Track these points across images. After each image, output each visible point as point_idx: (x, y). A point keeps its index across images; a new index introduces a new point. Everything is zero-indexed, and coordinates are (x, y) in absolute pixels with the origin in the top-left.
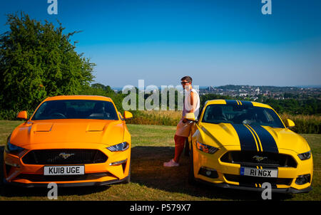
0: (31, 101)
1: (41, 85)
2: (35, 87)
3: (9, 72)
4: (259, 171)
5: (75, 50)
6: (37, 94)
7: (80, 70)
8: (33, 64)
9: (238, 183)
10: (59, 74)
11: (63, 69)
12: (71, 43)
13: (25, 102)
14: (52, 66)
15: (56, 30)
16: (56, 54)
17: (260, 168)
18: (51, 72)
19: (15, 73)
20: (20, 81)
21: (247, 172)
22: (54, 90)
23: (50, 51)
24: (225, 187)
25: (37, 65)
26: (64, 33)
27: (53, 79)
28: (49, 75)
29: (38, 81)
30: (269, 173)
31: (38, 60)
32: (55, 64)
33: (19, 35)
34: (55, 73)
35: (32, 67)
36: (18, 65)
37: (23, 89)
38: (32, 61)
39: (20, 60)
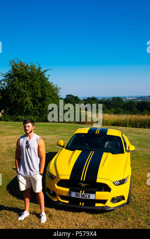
0: (25, 111)
1: (30, 102)
2: (26, 103)
3: (12, 94)
4: (82, 194)
5: (48, 80)
6: (28, 107)
7: (51, 92)
8: (25, 89)
9: (68, 202)
10: (40, 95)
11: (42, 92)
12: (46, 76)
13: (22, 111)
14: (36, 90)
15: (37, 68)
16: (37, 83)
17: (82, 192)
18: (35, 94)
19: (15, 95)
20: (18, 99)
21: (73, 195)
22: (37, 104)
23: (34, 81)
24: (59, 204)
25: (27, 90)
26: (42, 70)
27: (37, 98)
28: (34, 95)
29: (28, 99)
30: (89, 196)
31: (28, 87)
32: (37, 89)
33: (16, 73)
34: (37, 94)
35: (24, 91)
36: (16, 90)
37: (20, 104)
38: (24, 87)
39: (18, 88)
